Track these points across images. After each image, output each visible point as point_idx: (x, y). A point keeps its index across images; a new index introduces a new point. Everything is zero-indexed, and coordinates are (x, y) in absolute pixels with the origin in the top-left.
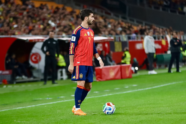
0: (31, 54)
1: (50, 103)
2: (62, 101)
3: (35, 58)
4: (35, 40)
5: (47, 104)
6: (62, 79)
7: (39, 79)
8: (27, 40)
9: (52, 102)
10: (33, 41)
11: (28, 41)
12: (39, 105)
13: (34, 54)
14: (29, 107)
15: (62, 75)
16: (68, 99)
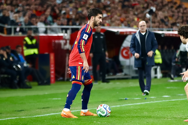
0: (122, 48)
1: (137, 104)
2: (152, 102)
3: (126, 53)
4: (126, 32)
5: (134, 104)
6: (156, 77)
7: (130, 77)
8: (118, 32)
9: (140, 102)
10: (125, 34)
11: (119, 34)
12: (125, 105)
13: (125, 48)
14: (113, 108)
15: (156, 73)
16: (159, 100)
